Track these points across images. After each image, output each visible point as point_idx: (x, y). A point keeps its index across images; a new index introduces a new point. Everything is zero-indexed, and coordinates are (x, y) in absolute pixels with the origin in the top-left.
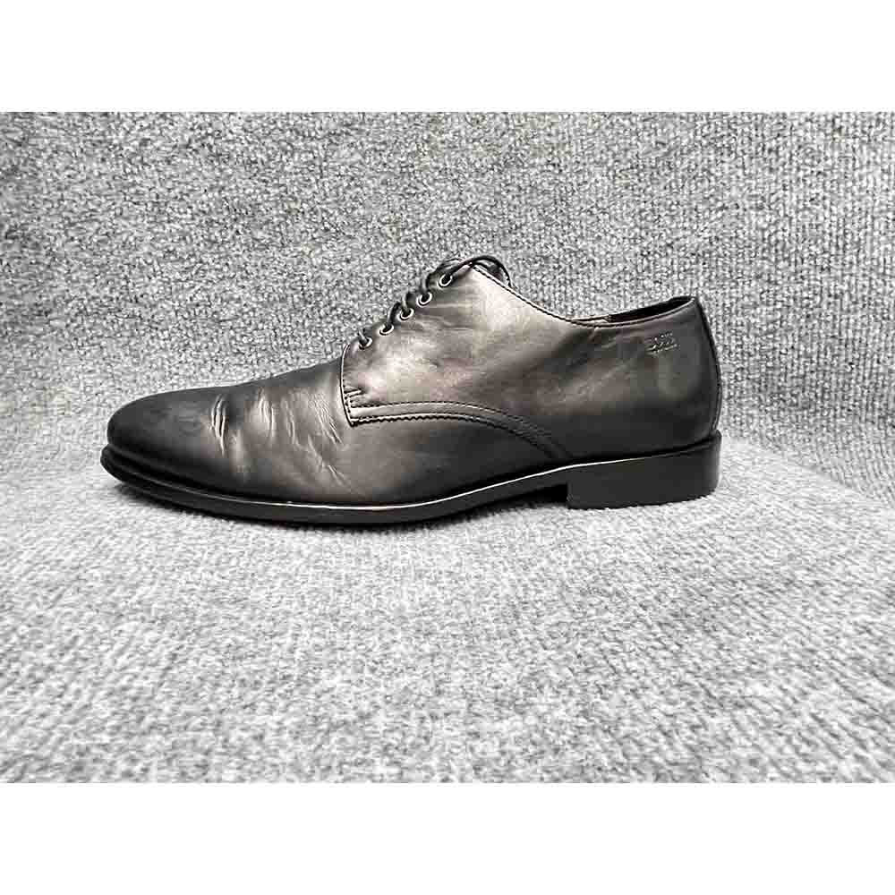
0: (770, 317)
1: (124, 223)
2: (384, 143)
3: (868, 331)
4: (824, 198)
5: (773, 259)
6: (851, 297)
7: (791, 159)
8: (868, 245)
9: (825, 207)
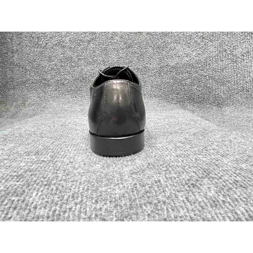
0: (190, 81)
1: (42, 62)
2: (100, 43)
3: (213, 84)
4: (201, 54)
5: (190, 68)
6: (208, 77)
7: (193, 45)
8: (212, 64)
9: (202, 56)
